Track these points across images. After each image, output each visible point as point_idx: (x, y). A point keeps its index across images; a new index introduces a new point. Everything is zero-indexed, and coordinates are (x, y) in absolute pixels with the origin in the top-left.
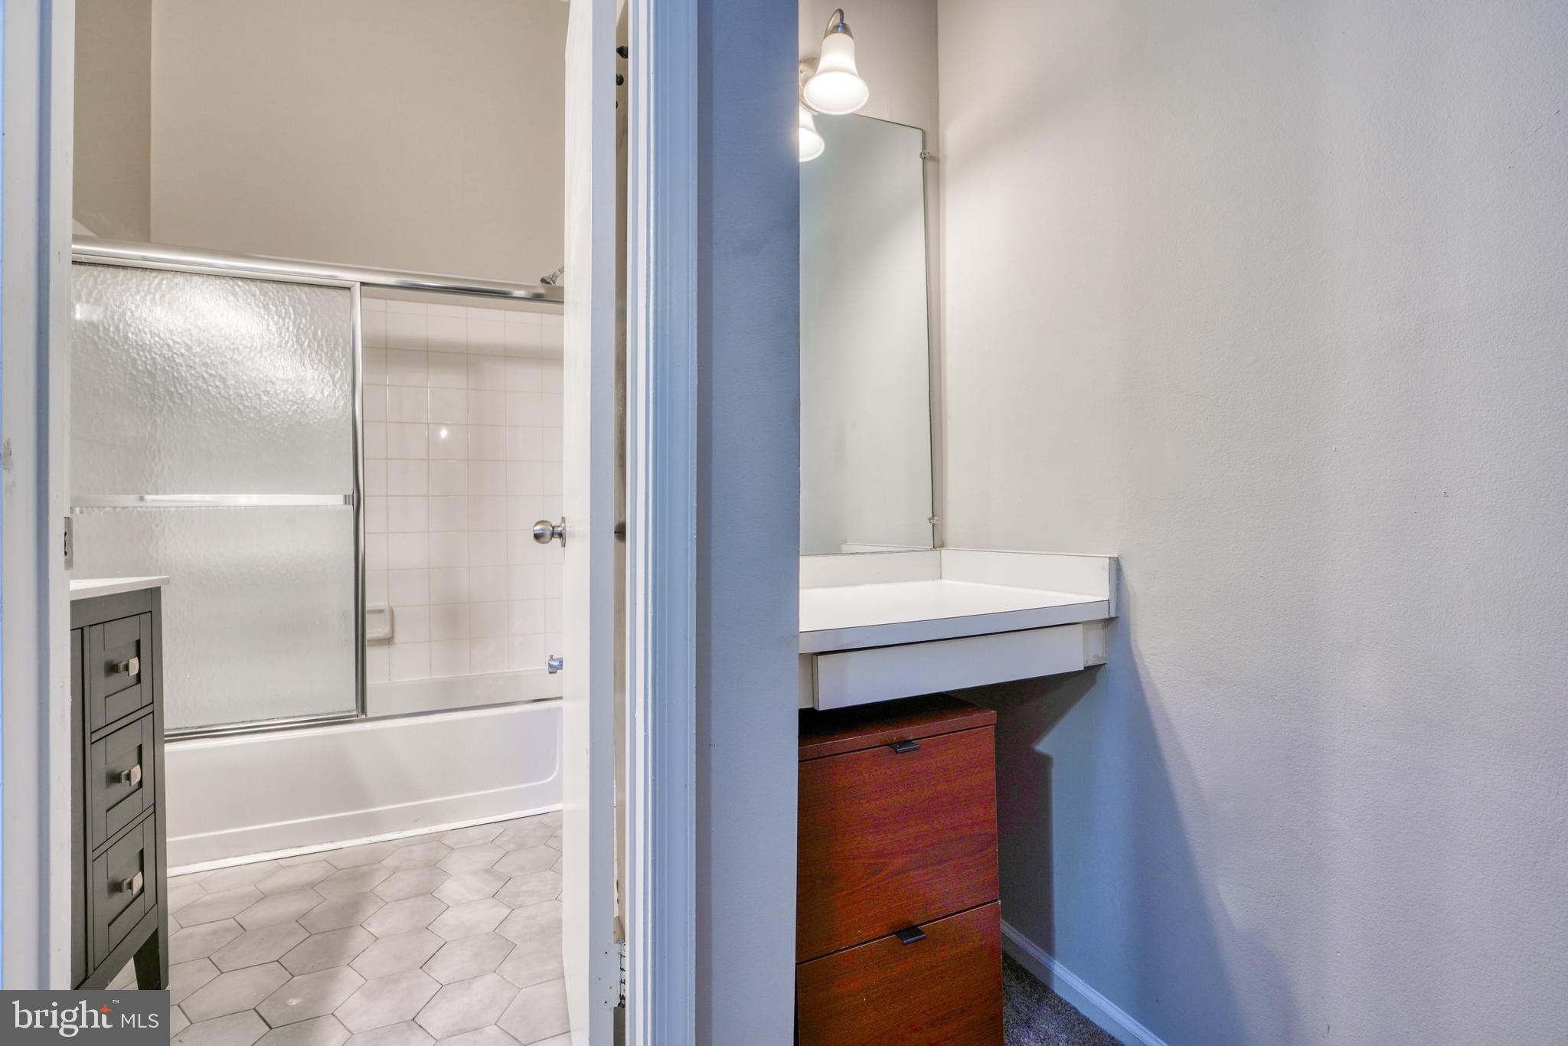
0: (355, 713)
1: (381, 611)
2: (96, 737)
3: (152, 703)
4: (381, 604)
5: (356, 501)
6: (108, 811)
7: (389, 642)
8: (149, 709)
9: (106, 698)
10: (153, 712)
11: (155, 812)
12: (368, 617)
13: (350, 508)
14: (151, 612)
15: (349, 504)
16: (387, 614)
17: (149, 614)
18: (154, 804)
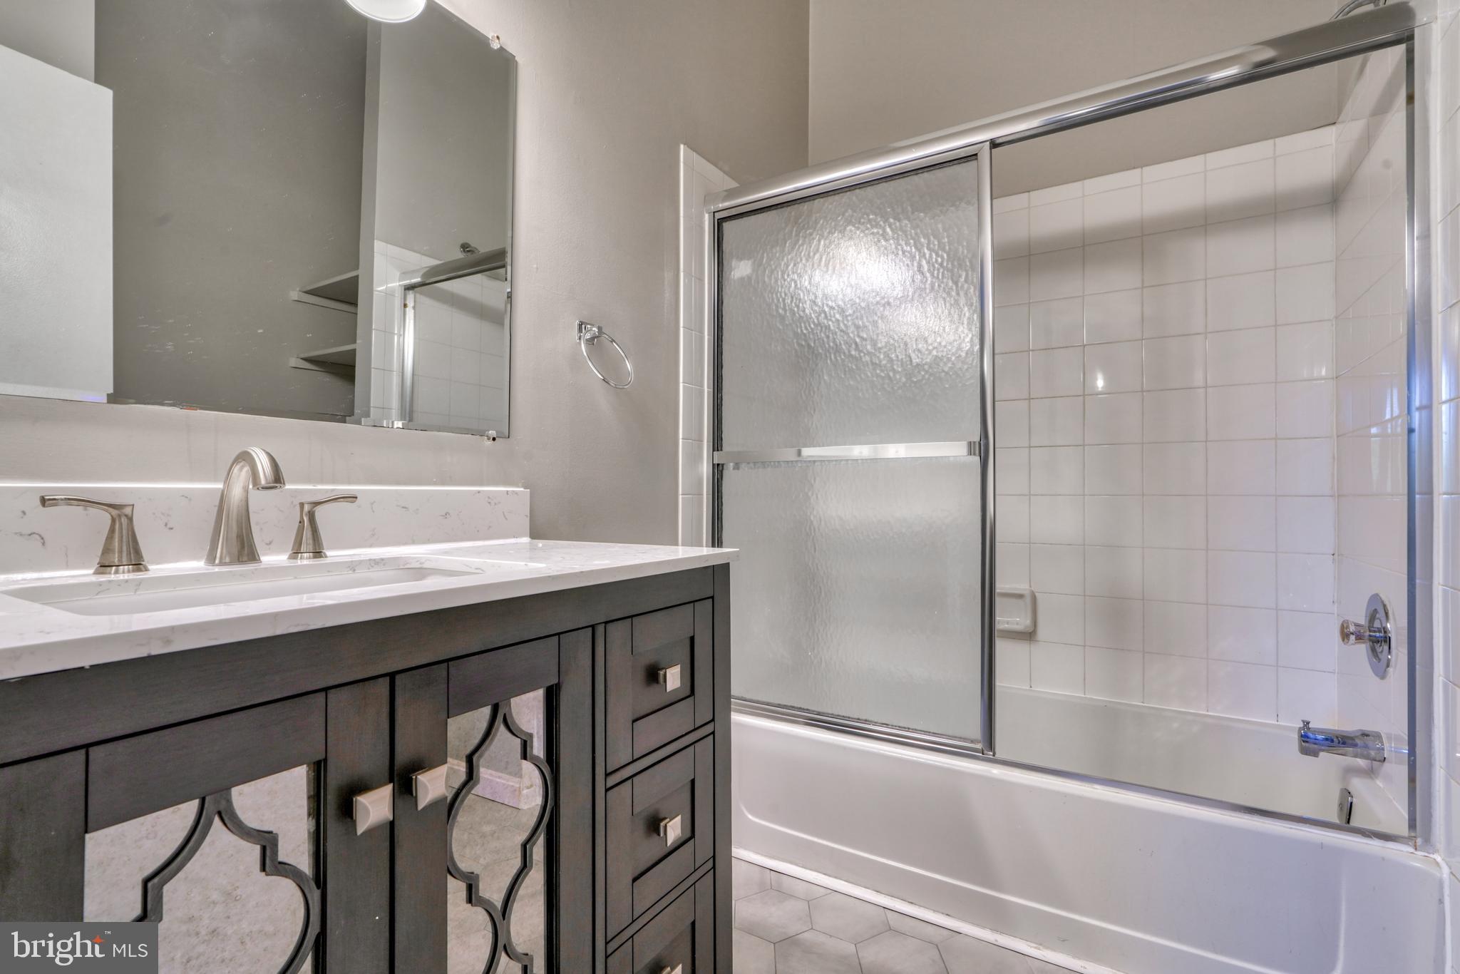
0: (979, 746)
1: (1021, 596)
2: (612, 780)
3: (713, 720)
4: (1022, 587)
5: (983, 450)
6: (634, 880)
7: (1030, 637)
8: (709, 729)
9: (634, 721)
10: (713, 733)
11: (714, 867)
12: (999, 601)
13: (976, 460)
14: (712, 597)
15: (975, 454)
16: (1028, 600)
17: (711, 600)
18: (714, 857)
